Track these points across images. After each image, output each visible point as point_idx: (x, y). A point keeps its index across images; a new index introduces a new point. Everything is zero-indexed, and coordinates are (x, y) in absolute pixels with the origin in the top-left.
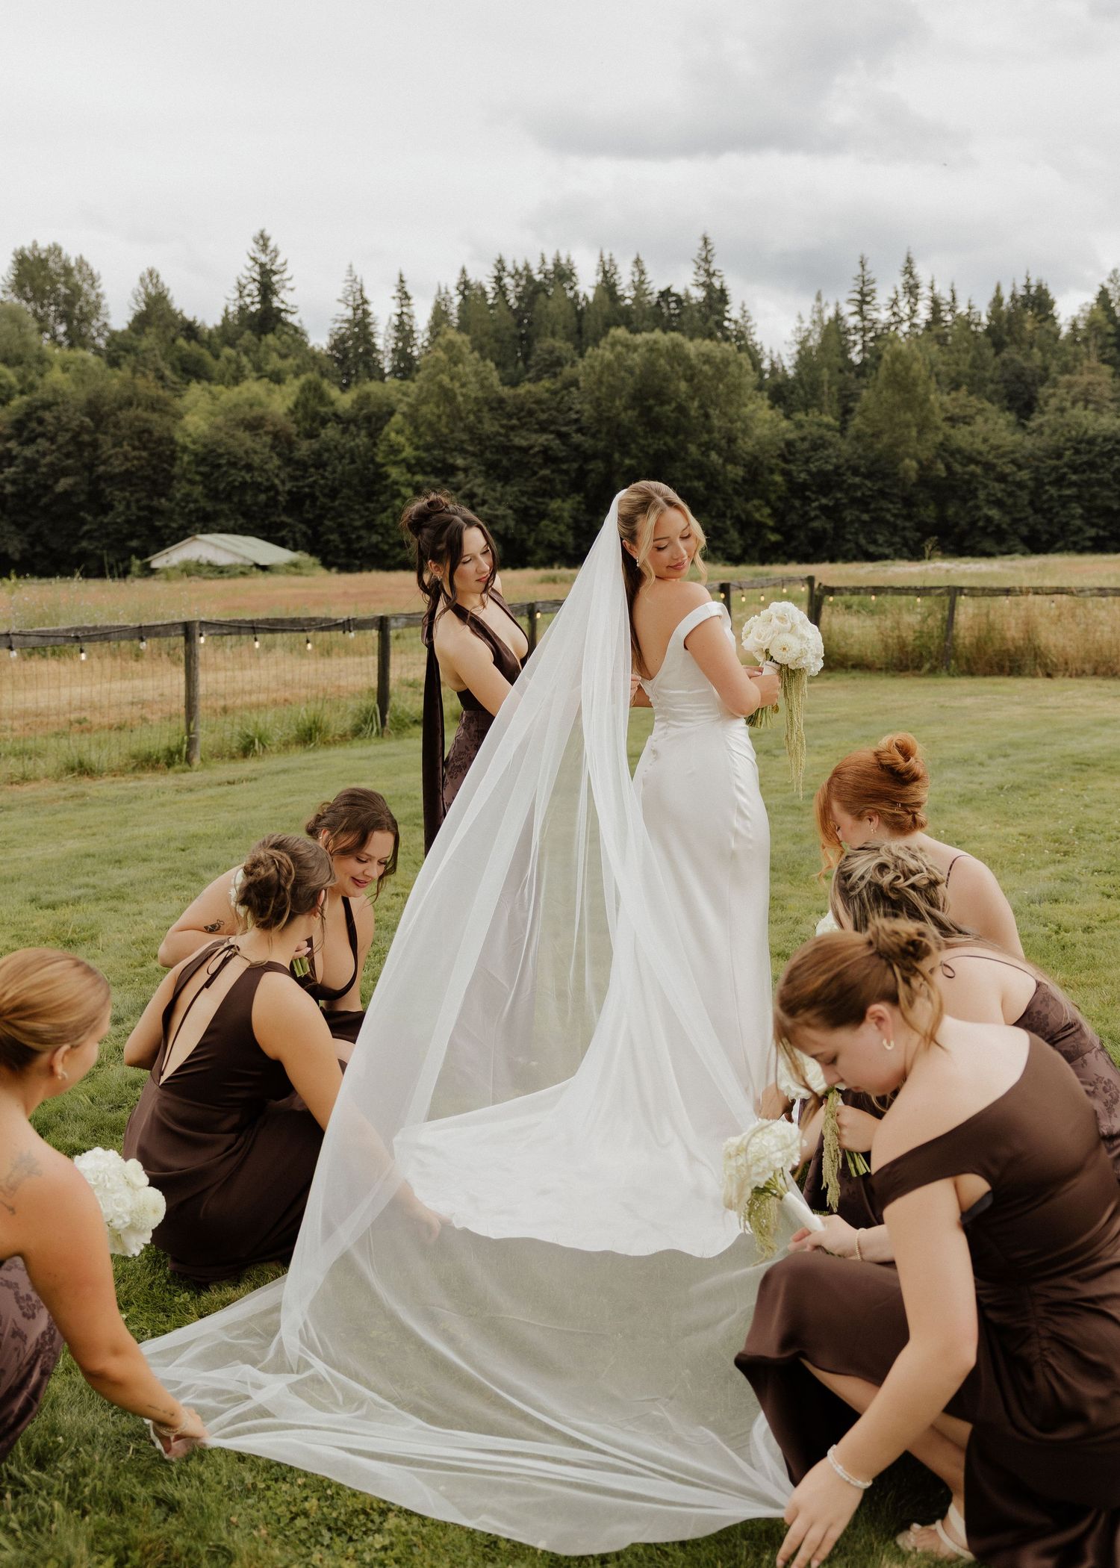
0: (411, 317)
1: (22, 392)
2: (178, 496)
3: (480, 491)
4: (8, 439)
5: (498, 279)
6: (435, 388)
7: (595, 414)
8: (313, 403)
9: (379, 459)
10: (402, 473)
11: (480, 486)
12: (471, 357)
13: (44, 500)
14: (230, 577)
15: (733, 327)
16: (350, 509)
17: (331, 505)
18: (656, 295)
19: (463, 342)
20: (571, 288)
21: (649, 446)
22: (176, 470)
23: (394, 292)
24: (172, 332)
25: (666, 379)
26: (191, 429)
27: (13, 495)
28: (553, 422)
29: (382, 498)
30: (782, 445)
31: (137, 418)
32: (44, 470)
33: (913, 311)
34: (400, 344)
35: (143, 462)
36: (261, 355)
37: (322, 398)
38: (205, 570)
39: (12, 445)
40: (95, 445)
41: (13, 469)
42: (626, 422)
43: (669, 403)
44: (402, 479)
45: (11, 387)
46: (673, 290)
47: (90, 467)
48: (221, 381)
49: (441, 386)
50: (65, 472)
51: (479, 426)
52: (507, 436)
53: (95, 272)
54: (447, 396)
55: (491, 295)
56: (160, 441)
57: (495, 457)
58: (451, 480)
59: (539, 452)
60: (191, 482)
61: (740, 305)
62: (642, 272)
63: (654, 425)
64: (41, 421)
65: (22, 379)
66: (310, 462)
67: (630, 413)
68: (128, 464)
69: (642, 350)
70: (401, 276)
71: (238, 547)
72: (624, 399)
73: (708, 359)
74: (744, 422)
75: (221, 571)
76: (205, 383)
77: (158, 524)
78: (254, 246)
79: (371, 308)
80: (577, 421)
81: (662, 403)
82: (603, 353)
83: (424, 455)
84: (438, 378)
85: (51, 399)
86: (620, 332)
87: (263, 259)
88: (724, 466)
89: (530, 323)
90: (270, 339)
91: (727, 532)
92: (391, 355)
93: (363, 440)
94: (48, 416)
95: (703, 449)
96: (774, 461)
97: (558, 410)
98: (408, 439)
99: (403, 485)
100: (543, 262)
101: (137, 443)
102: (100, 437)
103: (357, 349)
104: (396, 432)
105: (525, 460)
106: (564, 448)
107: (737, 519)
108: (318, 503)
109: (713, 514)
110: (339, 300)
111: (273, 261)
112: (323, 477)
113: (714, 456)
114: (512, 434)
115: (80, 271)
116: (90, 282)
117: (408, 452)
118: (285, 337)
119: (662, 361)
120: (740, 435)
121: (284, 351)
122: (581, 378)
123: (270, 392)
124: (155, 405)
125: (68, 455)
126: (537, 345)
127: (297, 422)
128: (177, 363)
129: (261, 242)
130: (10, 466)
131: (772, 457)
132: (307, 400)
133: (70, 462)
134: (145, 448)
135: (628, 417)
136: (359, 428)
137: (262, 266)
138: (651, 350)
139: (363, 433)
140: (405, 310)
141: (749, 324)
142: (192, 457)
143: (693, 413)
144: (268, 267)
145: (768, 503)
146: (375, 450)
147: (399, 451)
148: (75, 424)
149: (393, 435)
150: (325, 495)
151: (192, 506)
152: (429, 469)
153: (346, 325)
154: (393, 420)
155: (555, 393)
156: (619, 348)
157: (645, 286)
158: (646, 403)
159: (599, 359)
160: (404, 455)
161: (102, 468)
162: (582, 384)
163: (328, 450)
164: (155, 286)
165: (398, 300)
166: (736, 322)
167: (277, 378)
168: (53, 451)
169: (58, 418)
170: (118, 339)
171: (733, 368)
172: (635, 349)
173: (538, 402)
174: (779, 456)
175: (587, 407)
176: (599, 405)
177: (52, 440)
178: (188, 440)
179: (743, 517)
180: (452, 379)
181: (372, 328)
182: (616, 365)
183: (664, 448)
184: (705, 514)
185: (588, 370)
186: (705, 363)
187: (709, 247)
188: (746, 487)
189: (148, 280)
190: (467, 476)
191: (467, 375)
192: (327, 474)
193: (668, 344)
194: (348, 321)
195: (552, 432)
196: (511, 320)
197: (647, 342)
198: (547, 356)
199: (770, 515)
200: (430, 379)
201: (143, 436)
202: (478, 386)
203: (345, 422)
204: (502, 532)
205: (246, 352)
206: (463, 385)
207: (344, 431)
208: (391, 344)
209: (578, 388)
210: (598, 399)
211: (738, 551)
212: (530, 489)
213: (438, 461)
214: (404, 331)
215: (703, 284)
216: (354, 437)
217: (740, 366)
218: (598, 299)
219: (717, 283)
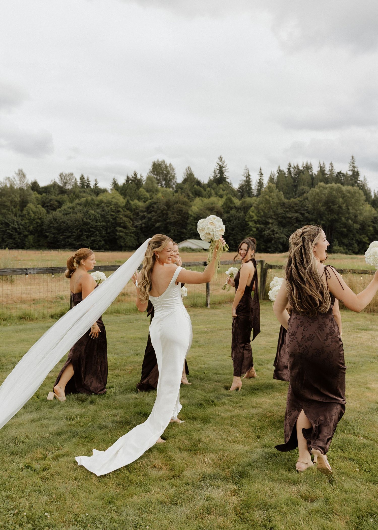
0: (263, 180)
1: (150, 199)
2: (189, 228)
3: (276, 230)
4: (144, 212)
5: (289, 169)
6: (264, 199)
7: (313, 208)
8: (229, 203)
9: (247, 220)
10: (253, 224)
11: (276, 228)
12: (276, 191)
13: (152, 229)
14: (195, 252)
15: (361, 183)
16: (237, 234)
17: (232, 232)
18: (336, 173)
19: (274, 186)
20: (311, 172)
21: (329, 217)
22: (188, 221)
23: (258, 173)
24: (193, 184)
25: (336, 198)
26: (193, 210)
27: (144, 227)
28: (300, 210)
29: (247, 231)
30: (373, 218)
31: (179, 207)
32: (153, 220)
34: (259, 188)
35: (180, 219)
36: (218, 190)
37: (231, 202)
38: (188, 250)
39: (145, 213)
40: (167, 214)
41: (145, 220)
42: (322, 210)
43: (336, 205)
44: (253, 226)
45: (148, 198)
46: (342, 172)
47: (165, 220)
48: (205, 197)
49: (266, 199)
50: (158, 221)
51: (277, 211)
52: (285, 214)
53: (174, 167)
54: (267, 202)
55: (287, 174)
56: (185, 213)
57: (282, 220)
58: (267, 226)
59: (295, 219)
60: (192, 225)
61: (364, 176)
62: (332, 167)
63: (331, 211)
64: (153, 207)
65: (151, 196)
66: (227, 220)
67: (323, 207)
68: (176, 219)
69: (328, 189)
70: (261, 168)
71: (199, 243)
72: (322, 203)
73: (349, 192)
74: (360, 211)
75: (193, 250)
76: (201, 198)
77: (182, 236)
78: (218, 160)
79: (251, 177)
80: (307, 210)
81: (334, 205)
83: (260, 219)
84: (265, 197)
85: (156, 201)
86: (322, 184)
87: (221, 163)
88: (353, 224)
89: (298, 182)
90: (221, 186)
91: (353, 244)
92: (256, 191)
93: (242, 214)
94: (155, 206)
95: (346, 219)
96: (370, 223)
97: (301, 207)
98: (255, 214)
99: (253, 227)
100: (303, 164)
101: (178, 214)
102: (169, 212)
103: (246, 188)
104: (252, 212)
105: (290, 221)
106: (303, 218)
107: (357, 241)
108: (228, 232)
109: (349, 239)
110: (242, 175)
111: (223, 164)
112: (230, 225)
113: (350, 221)
114: (287, 213)
115: (170, 167)
116: (172, 170)
117: (255, 218)
118: (225, 185)
119: (334, 192)
120: (359, 215)
121: (224, 189)
122: (309, 197)
123: (219, 200)
124: (184, 203)
125: (160, 217)
126: (298, 188)
127: (224, 209)
128: (194, 192)
129: (220, 159)
130: (144, 219)
131: (369, 222)
132: (227, 202)
133: (160, 218)
134: (180, 215)
135: (323, 209)
136: (241, 211)
137: (220, 165)
138: (331, 189)
139: (242, 212)
140: (261, 178)
141: (366, 182)
142: (193, 218)
143: (344, 208)
144: (222, 166)
145: (367, 236)
146: (246, 217)
147: (252, 218)
148: (162, 208)
149: (251, 213)
150: (230, 230)
151: (192, 232)
152: (261, 223)
153: (244, 182)
154: (251, 208)
155: (301, 201)
156: (321, 188)
157: (333, 171)
158: (329, 205)
159: (315, 191)
160: (254, 219)
161: (168, 221)
162: (309, 199)
163: (232, 217)
164: (190, 171)
165: (259, 175)
166: (361, 181)
167: (221, 196)
168: (156, 216)
169: (158, 207)
170: (178, 185)
171: (357, 195)
172: (326, 188)
173: (295, 204)
174: (372, 221)
175: (310, 205)
176: (314, 205)
177: (156, 212)
178: (192, 213)
179: (359, 240)
180: (269, 197)
181: (251, 183)
182: (320, 193)
183: (334, 218)
184: (346, 239)
185: (311, 195)
186: (348, 193)
187: (354, 159)
188: (360, 231)
189: (188, 170)
190: (272, 225)
191: (274, 196)
192: (231, 224)
193: (337, 187)
194: (244, 181)
195: (299, 213)
196: (292, 181)
197: (330, 187)
198: (301, 191)
199: (368, 240)
200: (263, 197)
201: (180, 212)
202: (277, 199)
203: (238, 209)
204: (282, 242)
205: (214, 189)
206: (273, 199)
207: (237, 211)
208: (257, 188)
209: (308, 200)
210: (314, 203)
211: (357, 250)
212: (291, 230)
213: (264, 221)
214: (260, 184)
215: (352, 170)
216: (240, 213)
217: (360, 194)
218: (318, 175)
219: (356, 169)
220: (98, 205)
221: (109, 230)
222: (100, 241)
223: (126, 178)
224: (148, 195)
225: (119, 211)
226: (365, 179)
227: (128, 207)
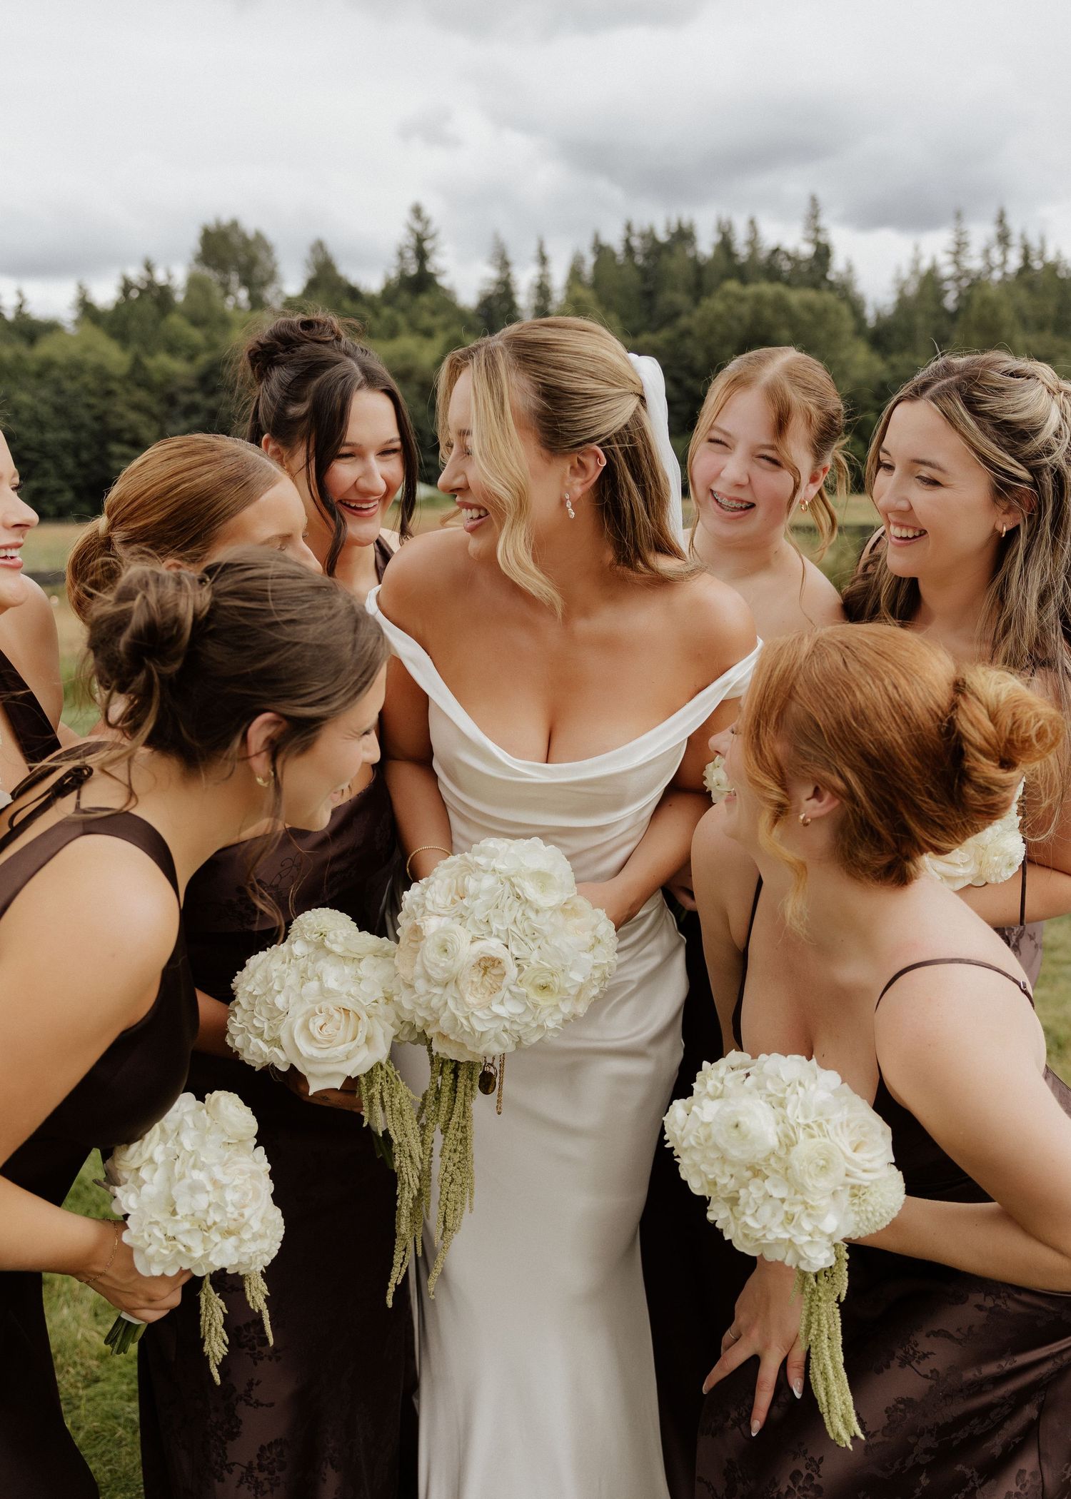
0: (549, 278)
1: (208, 350)
4: (194, 391)
5: (626, 241)
15: (837, 279)
18: (768, 252)
19: (590, 297)
20: (693, 248)
23: (534, 256)
24: (338, 295)
30: (877, 386)
33: (1005, 262)
34: (540, 301)
36: (415, 312)
39: (197, 397)
45: (198, 346)
46: (783, 247)
48: (381, 338)
53: (271, 243)
55: (621, 256)
62: (756, 232)
64: (220, 376)
65: (207, 338)
69: (750, 301)
70: (540, 243)
73: (809, 307)
74: (842, 365)
78: (411, 216)
79: (512, 271)
80: (693, 367)
82: (714, 305)
85: (227, 356)
86: (732, 286)
87: (418, 227)
89: (656, 281)
90: (424, 299)
92: (531, 313)
94: (226, 371)
100: (669, 225)
103: (500, 307)
111: (427, 228)
115: (257, 242)
116: (267, 251)
118: (435, 297)
119: (767, 311)
121: (435, 309)
122: (695, 328)
123: (421, 346)
126: (659, 298)
129: (416, 212)
137: (417, 233)
138: (758, 301)
140: (544, 271)
141: (854, 276)
144: (422, 235)
153: (492, 286)
155: (673, 342)
156: (730, 300)
157: (758, 245)
159: (711, 311)
162: (695, 334)
165: (538, 264)
166: (839, 274)
167: (428, 333)
170: (291, 302)
171: (832, 316)
172: (745, 299)
175: (701, 354)
176: (711, 353)
181: (514, 290)
182: (726, 315)
185: (702, 320)
186: (808, 312)
187: (816, 204)
189: (316, 250)
193: (773, 295)
194: (494, 282)
196: (635, 278)
197: (754, 294)
198: (668, 309)
205: (403, 312)
208: (532, 302)
209: (691, 336)
214: (543, 291)
215: (811, 241)
217: (838, 313)
218: (716, 256)
219: (822, 239)
220: (39, 375)
221: (85, 456)
222: (60, 491)
223: (121, 283)
224: (197, 336)
225: (109, 393)
226: (850, 269)
227: (138, 376)
